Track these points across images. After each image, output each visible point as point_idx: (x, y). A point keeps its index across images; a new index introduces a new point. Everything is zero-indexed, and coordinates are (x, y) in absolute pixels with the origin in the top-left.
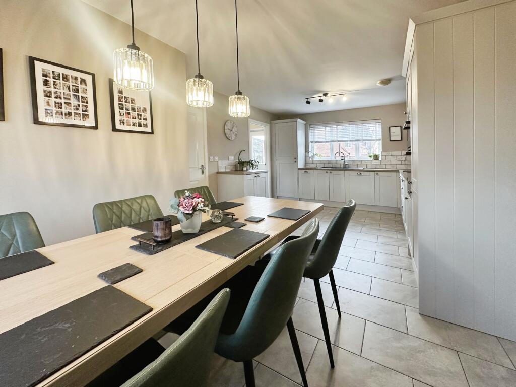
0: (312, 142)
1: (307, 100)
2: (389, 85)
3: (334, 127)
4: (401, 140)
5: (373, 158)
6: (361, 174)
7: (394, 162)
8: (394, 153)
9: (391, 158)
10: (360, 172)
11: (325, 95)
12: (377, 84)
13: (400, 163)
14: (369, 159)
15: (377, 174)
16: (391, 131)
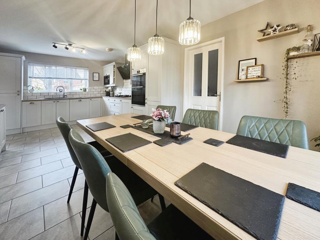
0: (30, 77)
1: (54, 44)
2: (112, 52)
3: (54, 68)
4: (99, 80)
5: (82, 90)
6: (81, 100)
7: (95, 93)
8: (95, 87)
9: (94, 90)
10: (80, 99)
11: (70, 45)
12: (106, 50)
13: (98, 93)
14: (80, 91)
15: (91, 100)
16: (94, 75)
